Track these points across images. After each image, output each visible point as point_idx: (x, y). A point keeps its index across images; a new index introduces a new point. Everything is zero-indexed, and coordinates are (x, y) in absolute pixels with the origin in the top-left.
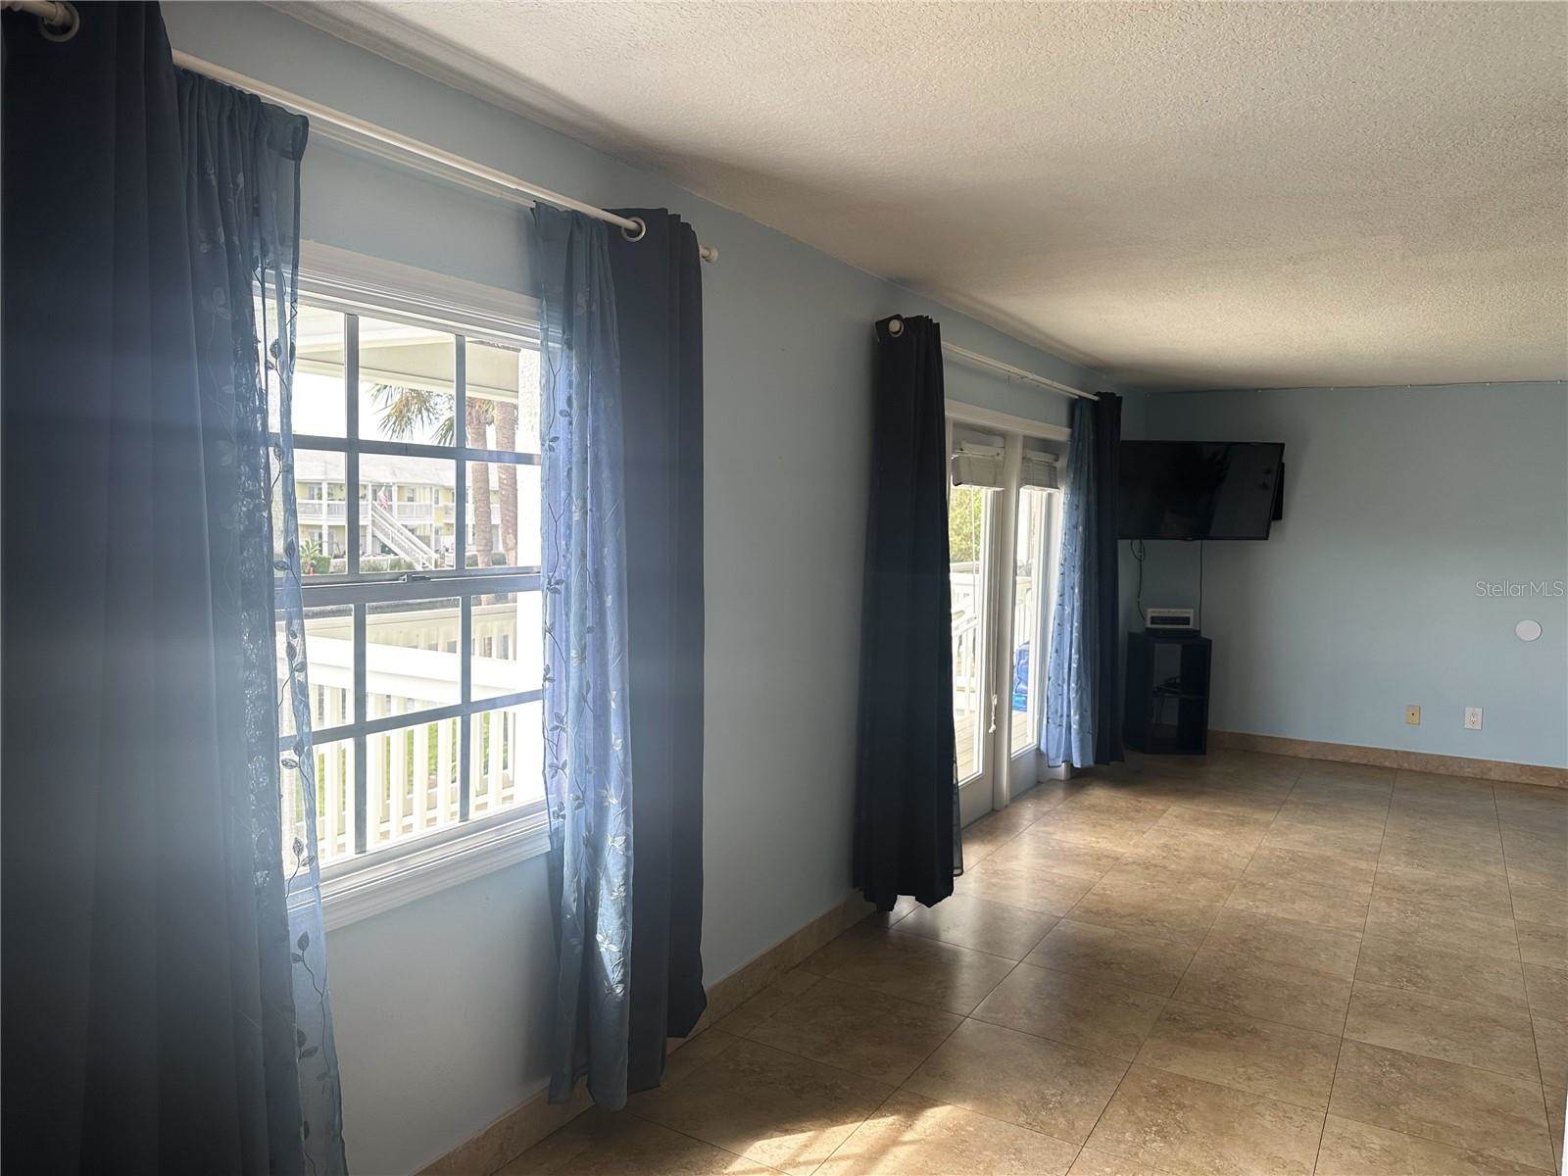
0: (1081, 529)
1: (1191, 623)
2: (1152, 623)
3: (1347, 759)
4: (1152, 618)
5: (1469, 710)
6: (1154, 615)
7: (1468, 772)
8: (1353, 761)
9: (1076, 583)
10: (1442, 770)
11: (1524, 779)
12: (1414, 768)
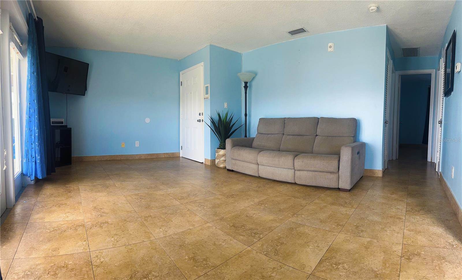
0: (35, 74)
1: (64, 123)
2: (52, 124)
3: (107, 159)
5: (136, 142)
7: (137, 158)
8: (109, 159)
9: (35, 99)
10: (131, 158)
11: (149, 157)
12: (124, 159)
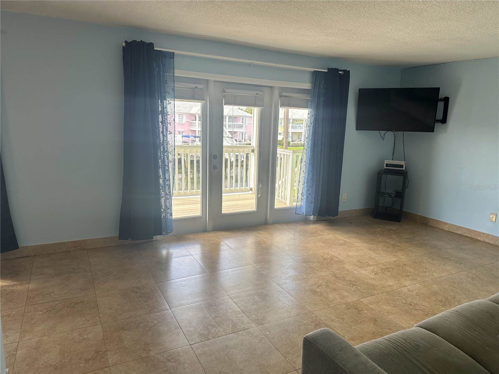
1: (404, 167)
2: (386, 166)
4: (387, 164)
6: (388, 163)
